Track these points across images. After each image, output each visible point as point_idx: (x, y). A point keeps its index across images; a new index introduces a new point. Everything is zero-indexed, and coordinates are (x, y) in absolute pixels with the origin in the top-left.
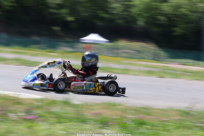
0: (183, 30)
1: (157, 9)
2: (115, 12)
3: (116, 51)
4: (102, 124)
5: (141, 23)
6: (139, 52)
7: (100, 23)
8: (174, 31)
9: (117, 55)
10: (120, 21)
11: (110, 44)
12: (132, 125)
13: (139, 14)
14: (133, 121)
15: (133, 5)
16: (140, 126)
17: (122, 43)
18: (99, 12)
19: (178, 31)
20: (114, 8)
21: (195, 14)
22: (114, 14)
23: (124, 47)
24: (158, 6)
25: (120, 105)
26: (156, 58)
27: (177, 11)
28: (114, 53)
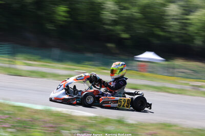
2: (171, 30)
3: (171, 70)
5: (198, 42)
7: (155, 41)
9: (173, 75)
10: (177, 40)
11: (166, 63)
13: (196, 33)
15: (190, 24)
17: (179, 62)
18: (155, 29)
20: (170, 26)
22: (170, 32)
23: (180, 67)
28: (170, 72)
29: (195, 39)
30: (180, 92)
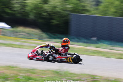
0: (58, 21)
1: (41, 8)
2: (15, 9)
4: (4, 79)
5: (32, 17)
6: (30, 34)
7: (6, 16)
8: (52, 22)
9: (16, 36)
10: (19, 15)
11: (12, 29)
12: (23, 80)
13: (30, 11)
14: (24, 77)
15: (27, 6)
16: (28, 80)
17: (20, 29)
19: (55, 22)
20: (15, 7)
21: (65, 12)
22: (14, 10)
23: (21, 32)
24: (42, 6)
25: (16, 67)
26: (40, 38)
27: (54, 9)
28: (15, 35)
29: (30, 15)
30: (20, 47)
